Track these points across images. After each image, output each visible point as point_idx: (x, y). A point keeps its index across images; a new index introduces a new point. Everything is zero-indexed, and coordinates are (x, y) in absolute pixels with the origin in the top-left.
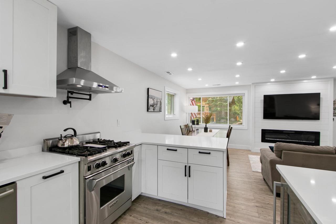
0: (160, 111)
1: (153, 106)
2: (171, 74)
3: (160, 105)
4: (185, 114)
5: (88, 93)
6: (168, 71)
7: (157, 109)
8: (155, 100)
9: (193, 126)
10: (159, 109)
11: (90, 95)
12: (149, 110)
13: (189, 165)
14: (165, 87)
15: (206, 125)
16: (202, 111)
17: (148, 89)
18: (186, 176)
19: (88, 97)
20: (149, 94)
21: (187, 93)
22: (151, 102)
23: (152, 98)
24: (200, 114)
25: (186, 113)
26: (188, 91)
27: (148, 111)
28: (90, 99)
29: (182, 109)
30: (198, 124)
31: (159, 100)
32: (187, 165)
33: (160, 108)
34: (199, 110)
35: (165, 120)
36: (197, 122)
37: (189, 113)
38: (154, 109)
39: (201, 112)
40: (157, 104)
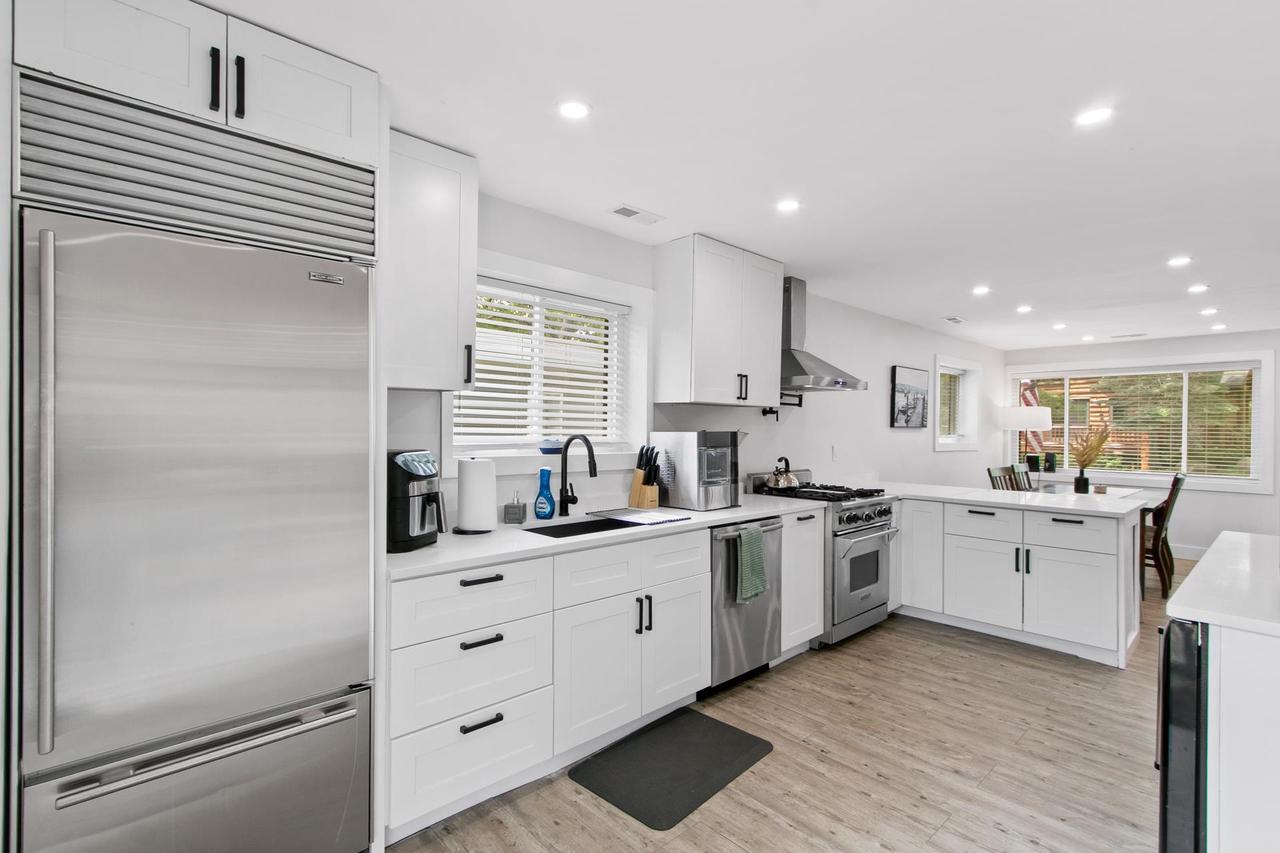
0: (923, 425)
1: (904, 412)
2: (959, 322)
3: (924, 409)
4: (1000, 434)
5: (798, 394)
6: (951, 316)
7: (915, 419)
8: (911, 397)
9: (1033, 475)
10: (920, 420)
11: (800, 397)
12: (896, 424)
13: (1027, 547)
14: (935, 356)
15: (1082, 472)
16: (1071, 423)
17: (894, 369)
18: (1017, 570)
19: (796, 401)
20: (897, 382)
21: (1006, 365)
22: (901, 401)
23: (903, 392)
24: (1059, 434)
25: (1005, 432)
26: (1009, 358)
27: (892, 425)
28: (800, 405)
29: (989, 418)
30: (1050, 468)
31: (919, 396)
32: (1020, 547)
33: (924, 418)
34: (1057, 419)
35: (934, 451)
36: (1047, 461)
37: (1013, 432)
38: (907, 422)
39: (1066, 426)
40: (914, 408)
